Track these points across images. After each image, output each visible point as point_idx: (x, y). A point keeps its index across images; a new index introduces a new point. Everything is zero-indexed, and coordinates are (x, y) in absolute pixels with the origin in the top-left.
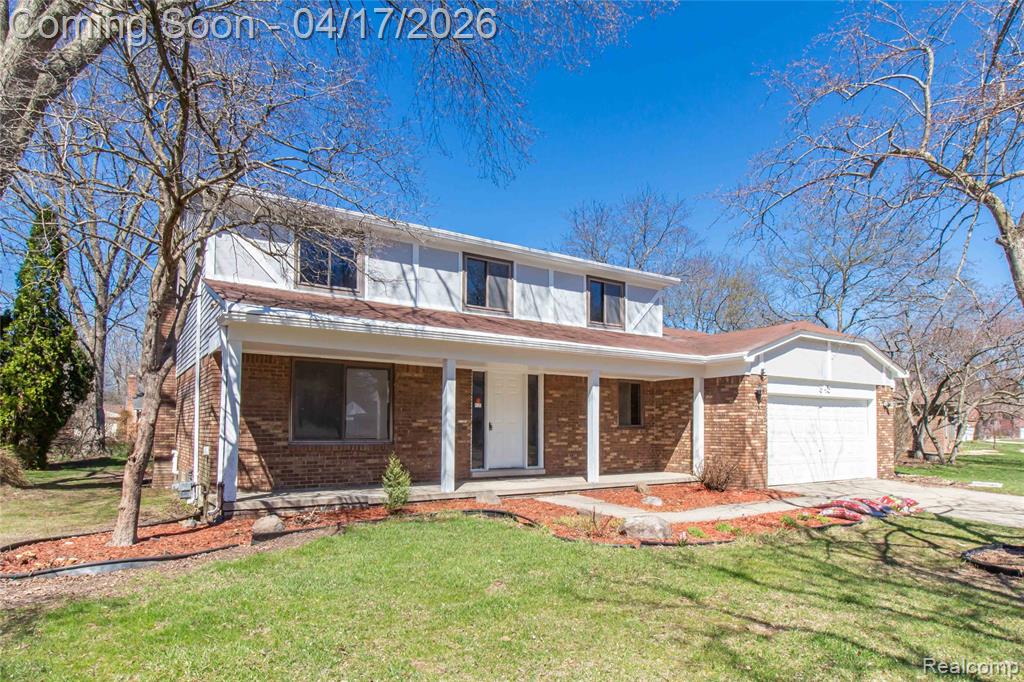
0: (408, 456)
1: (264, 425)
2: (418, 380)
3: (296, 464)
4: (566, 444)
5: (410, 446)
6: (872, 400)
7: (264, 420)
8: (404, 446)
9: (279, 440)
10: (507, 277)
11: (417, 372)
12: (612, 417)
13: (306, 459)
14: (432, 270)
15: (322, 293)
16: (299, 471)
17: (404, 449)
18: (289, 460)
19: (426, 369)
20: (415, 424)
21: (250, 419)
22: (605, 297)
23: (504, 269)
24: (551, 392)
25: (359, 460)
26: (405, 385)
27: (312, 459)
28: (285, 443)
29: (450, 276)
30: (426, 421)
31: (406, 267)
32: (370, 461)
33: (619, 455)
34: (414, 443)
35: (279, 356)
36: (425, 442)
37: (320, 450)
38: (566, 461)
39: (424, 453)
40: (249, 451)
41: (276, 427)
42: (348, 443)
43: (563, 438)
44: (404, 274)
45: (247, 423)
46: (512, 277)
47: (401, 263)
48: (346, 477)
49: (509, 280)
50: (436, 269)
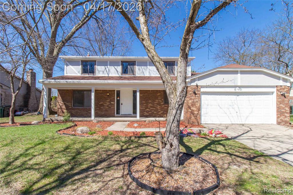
0: (98, 111)
1: (67, 104)
2: (100, 93)
3: (73, 112)
4: (144, 108)
5: (99, 108)
6: (274, 92)
7: (67, 103)
8: (97, 108)
9: (70, 107)
10: (134, 65)
11: (100, 91)
12: (161, 101)
13: (75, 111)
14: (113, 67)
15: (87, 75)
17: (97, 109)
18: (72, 111)
19: (102, 90)
20: (100, 103)
21: (64, 102)
22: (167, 66)
23: (133, 63)
25: (87, 111)
26: (97, 94)
27: (77, 111)
28: (71, 107)
29: (118, 68)
30: (103, 103)
31: (106, 67)
33: (164, 112)
34: (100, 108)
35: (69, 90)
36: (102, 108)
37: (78, 109)
38: (145, 113)
39: (102, 110)
40: (64, 109)
41: (70, 104)
42: (84, 107)
43: (144, 107)
44: (106, 69)
45: (64, 103)
46: (135, 65)
47: (105, 66)
48: (84, 115)
49: (134, 66)
50: (114, 66)
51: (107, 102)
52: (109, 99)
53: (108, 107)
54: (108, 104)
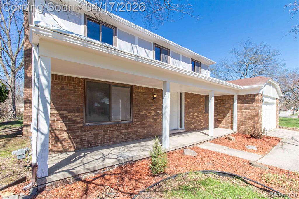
0: (139, 128)
1: (70, 115)
2: (143, 93)
3: (88, 136)
4: (191, 119)
6: (275, 103)
7: (69, 112)
8: (137, 123)
9: (79, 123)
10: (168, 55)
11: (142, 90)
12: (203, 109)
13: (93, 133)
14: (143, 49)
16: (90, 139)
17: (137, 124)
18: (84, 133)
19: (146, 88)
20: (142, 113)
21: (61, 112)
22: (196, 66)
23: (167, 52)
24: (187, 99)
25: (118, 131)
26: (138, 95)
27: (96, 132)
28: (82, 125)
29: (149, 52)
30: (146, 111)
31: (133, 46)
32: (123, 131)
33: (205, 123)
34: (141, 121)
35: (78, 78)
36: (145, 121)
37: (100, 127)
38: (191, 126)
39: (145, 126)
40: (61, 130)
41: (76, 116)
42: (113, 123)
43: (190, 117)
44: (133, 48)
45: (60, 114)
47: (131, 43)
48: (112, 140)
51: (152, 110)
52: (154, 104)
53: (152, 119)
54: (153, 113)
